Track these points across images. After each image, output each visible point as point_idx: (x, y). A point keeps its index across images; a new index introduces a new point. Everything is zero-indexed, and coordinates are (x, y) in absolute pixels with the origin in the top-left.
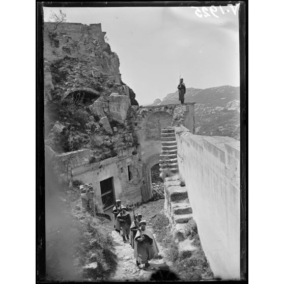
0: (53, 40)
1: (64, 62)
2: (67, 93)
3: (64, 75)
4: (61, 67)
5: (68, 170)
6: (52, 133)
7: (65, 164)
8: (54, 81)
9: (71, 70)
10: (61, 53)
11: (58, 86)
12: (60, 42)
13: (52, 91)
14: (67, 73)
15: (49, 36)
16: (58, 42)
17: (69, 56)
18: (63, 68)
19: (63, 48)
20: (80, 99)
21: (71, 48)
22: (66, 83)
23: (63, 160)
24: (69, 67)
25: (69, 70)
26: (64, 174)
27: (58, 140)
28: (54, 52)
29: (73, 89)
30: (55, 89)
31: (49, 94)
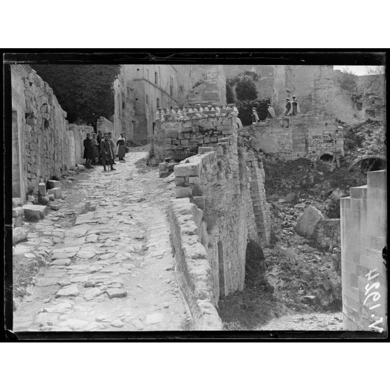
0: (356, 102)
1: (363, 126)
2: (356, 160)
3: (359, 141)
4: (359, 131)
5: (333, 236)
6: (330, 200)
7: (331, 229)
8: (347, 147)
9: (370, 136)
10: (363, 117)
11: (349, 152)
12: (363, 104)
13: (342, 157)
14: (363, 138)
15: (352, 99)
16: (361, 104)
17: (372, 118)
18: (360, 133)
19: (367, 111)
20: (368, 168)
21: (376, 110)
22: (359, 150)
23: (330, 225)
24: (369, 132)
25: (367, 135)
26: (328, 239)
27: (334, 207)
28: (355, 116)
29: (364, 156)
30: (346, 155)
31: (338, 161)
